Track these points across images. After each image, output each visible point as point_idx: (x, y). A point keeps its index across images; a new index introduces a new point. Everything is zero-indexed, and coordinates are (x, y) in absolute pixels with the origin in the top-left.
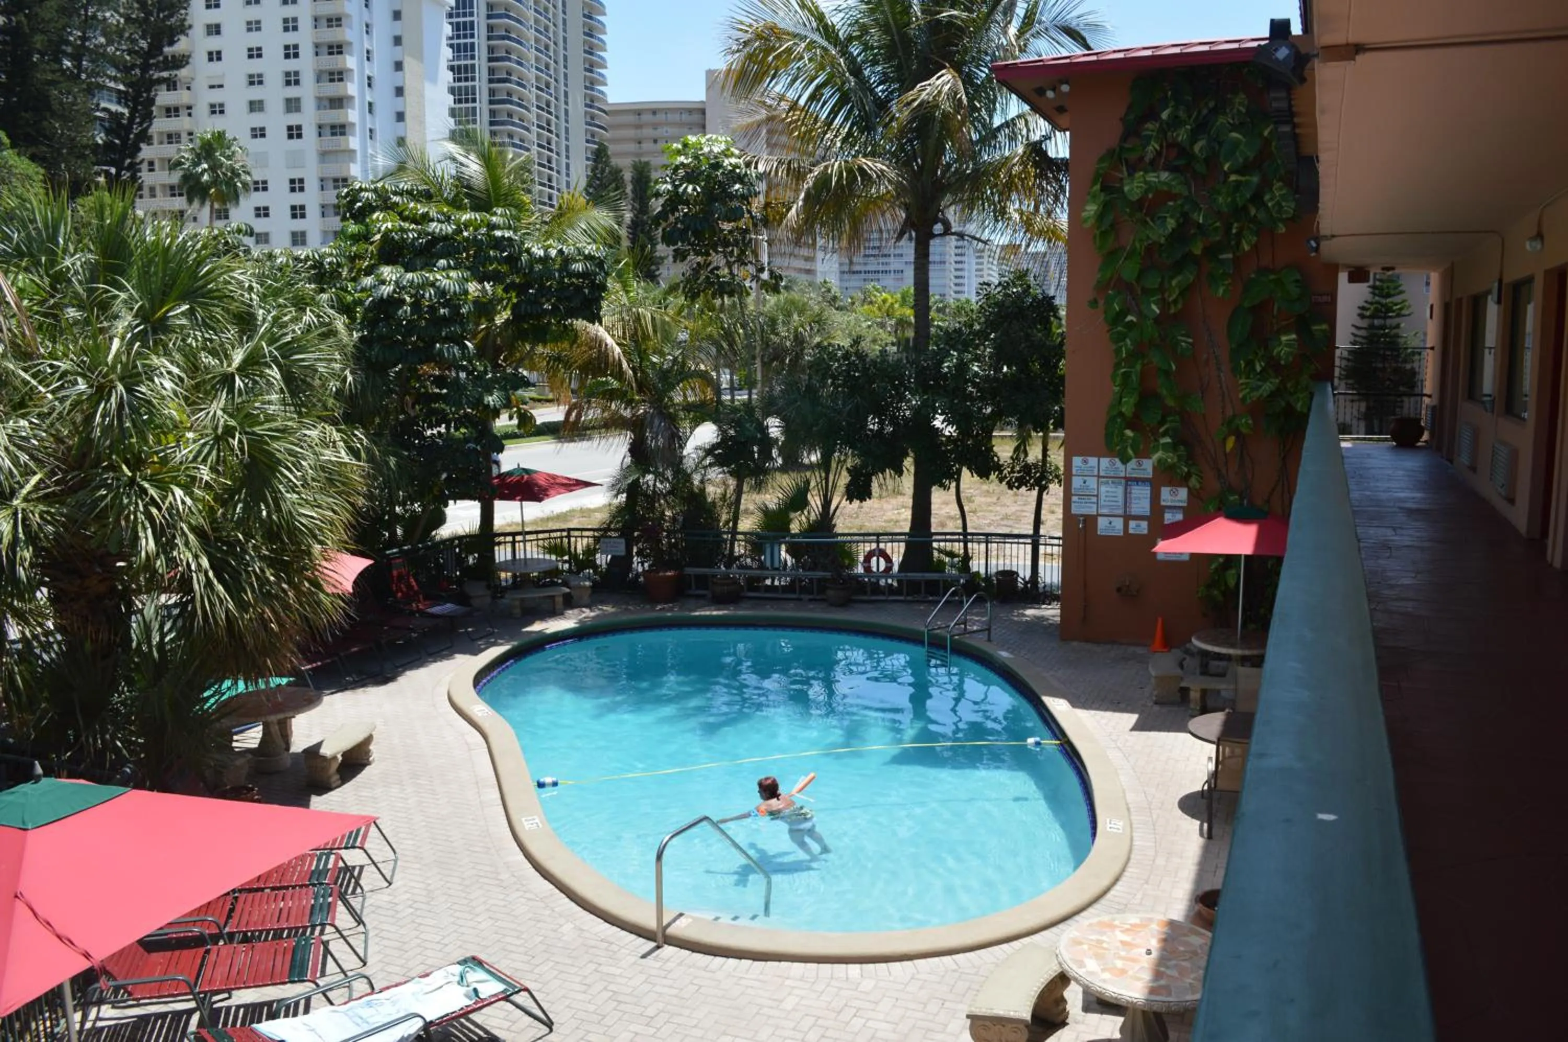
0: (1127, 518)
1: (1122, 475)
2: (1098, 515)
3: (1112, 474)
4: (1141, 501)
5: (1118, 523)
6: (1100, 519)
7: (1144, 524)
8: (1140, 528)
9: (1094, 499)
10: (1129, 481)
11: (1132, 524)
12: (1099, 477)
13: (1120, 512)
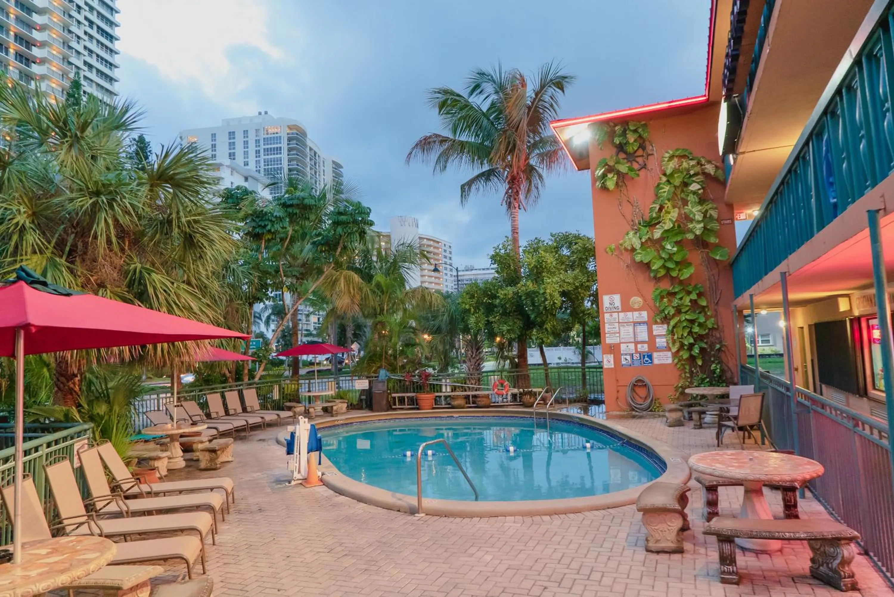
0: (636, 343)
1: (631, 320)
2: (620, 343)
3: (626, 321)
4: (643, 334)
5: (632, 346)
6: (622, 345)
7: (646, 346)
8: (645, 348)
9: (618, 335)
10: (636, 324)
11: (639, 346)
12: (619, 323)
13: (633, 340)
